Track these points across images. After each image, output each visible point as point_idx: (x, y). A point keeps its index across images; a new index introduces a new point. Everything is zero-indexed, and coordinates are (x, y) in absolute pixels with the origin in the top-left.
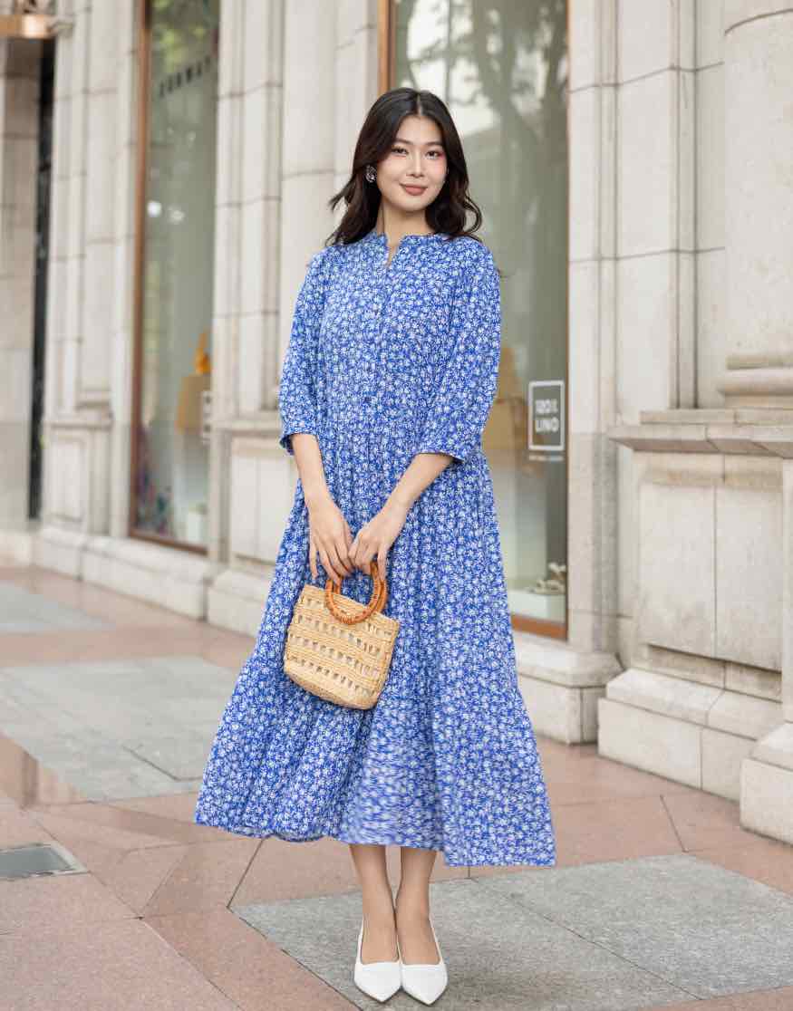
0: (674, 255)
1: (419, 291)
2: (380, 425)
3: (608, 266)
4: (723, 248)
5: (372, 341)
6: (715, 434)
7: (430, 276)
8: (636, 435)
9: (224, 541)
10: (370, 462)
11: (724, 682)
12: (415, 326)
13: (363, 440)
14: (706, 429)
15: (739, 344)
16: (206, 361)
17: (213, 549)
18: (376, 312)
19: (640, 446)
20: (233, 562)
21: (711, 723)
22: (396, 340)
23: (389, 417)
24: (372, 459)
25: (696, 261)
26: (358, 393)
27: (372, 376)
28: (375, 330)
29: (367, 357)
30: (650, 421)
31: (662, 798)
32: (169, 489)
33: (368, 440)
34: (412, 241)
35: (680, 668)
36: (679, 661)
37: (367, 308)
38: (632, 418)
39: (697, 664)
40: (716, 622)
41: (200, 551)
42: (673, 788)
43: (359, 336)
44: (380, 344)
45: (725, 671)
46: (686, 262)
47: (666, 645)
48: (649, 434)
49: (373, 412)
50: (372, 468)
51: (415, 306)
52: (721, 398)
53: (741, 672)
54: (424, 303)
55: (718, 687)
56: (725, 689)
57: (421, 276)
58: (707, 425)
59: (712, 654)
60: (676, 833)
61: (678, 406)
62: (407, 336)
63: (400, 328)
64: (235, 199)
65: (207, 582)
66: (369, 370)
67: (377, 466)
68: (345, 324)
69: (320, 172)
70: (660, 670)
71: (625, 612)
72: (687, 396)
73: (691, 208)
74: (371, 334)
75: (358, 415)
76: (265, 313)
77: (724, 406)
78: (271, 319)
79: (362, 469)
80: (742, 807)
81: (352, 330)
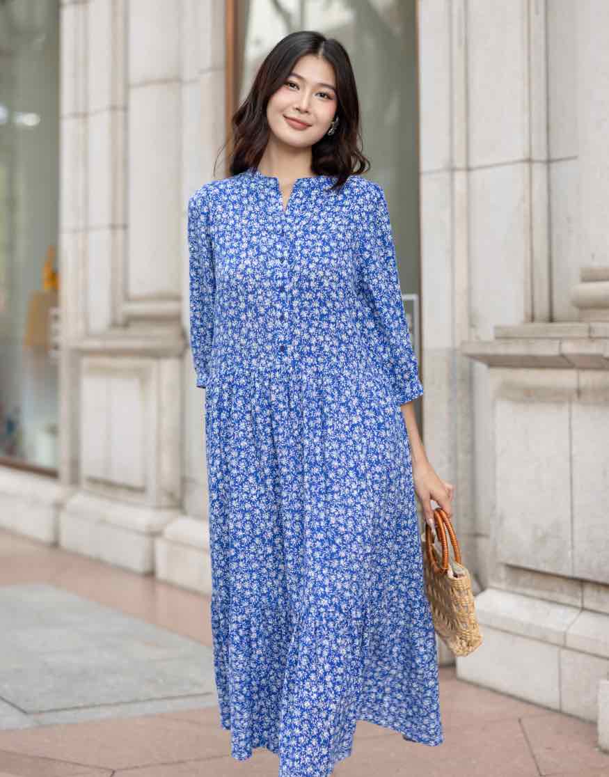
0: (526, 166)
1: (323, 236)
2: (298, 373)
3: (460, 177)
4: (575, 158)
5: (282, 289)
6: (569, 348)
7: (330, 220)
8: (489, 351)
9: (75, 464)
10: (291, 410)
11: (582, 602)
12: (328, 273)
13: (282, 388)
14: (560, 343)
15: (593, 256)
16: (54, 277)
17: (64, 471)
18: (282, 259)
19: (494, 362)
20: (85, 485)
21: (569, 644)
22: (309, 289)
23: (306, 364)
24: (292, 406)
25: (549, 169)
26: (272, 342)
27: (286, 325)
28: (283, 278)
29: (278, 306)
30: (504, 336)
31: (520, 721)
32: (17, 410)
33: (287, 387)
34: (305, 184)
35: (536, 588)
36: (536, 580)
37: (269, 255)
38: (487, 334)
39: (554, 583)
40: (572, 540)
41: (51, 474)
42: (533, 710)
43: (267, 284)
44: (291, 291)
45: (582, 591)
46: (539, 172)
47: (524, 564)
48: (502, 350)
49: (290, 361)
50: (293, 415)
51: (324, 253)
52: (575, 311)
53: (599, 591)
54: (332, 249)
55: (575, 607)
56: (583, 609)
57: (322, 222)
58: (560, 339)
59: (569, 573)
60: (534, 757)
61: (533, 319)
62: (321, 284)
63: (313, 276)
64: (81, 110)
65: (59, 506)
66: (282, 318)
67: (298, 413)
68: (249, 271)
69: (165, 81)
70: (519, 590)
71: (483, 532)
72: (542, 309)
73: (543, 114)
74: (279, 283)
75: (274, 363)
76: (113, 227)
77: (580, 321)
78: (120, 233)
79: (282, 417)
80: (601, 728)
81: (257, 277)
